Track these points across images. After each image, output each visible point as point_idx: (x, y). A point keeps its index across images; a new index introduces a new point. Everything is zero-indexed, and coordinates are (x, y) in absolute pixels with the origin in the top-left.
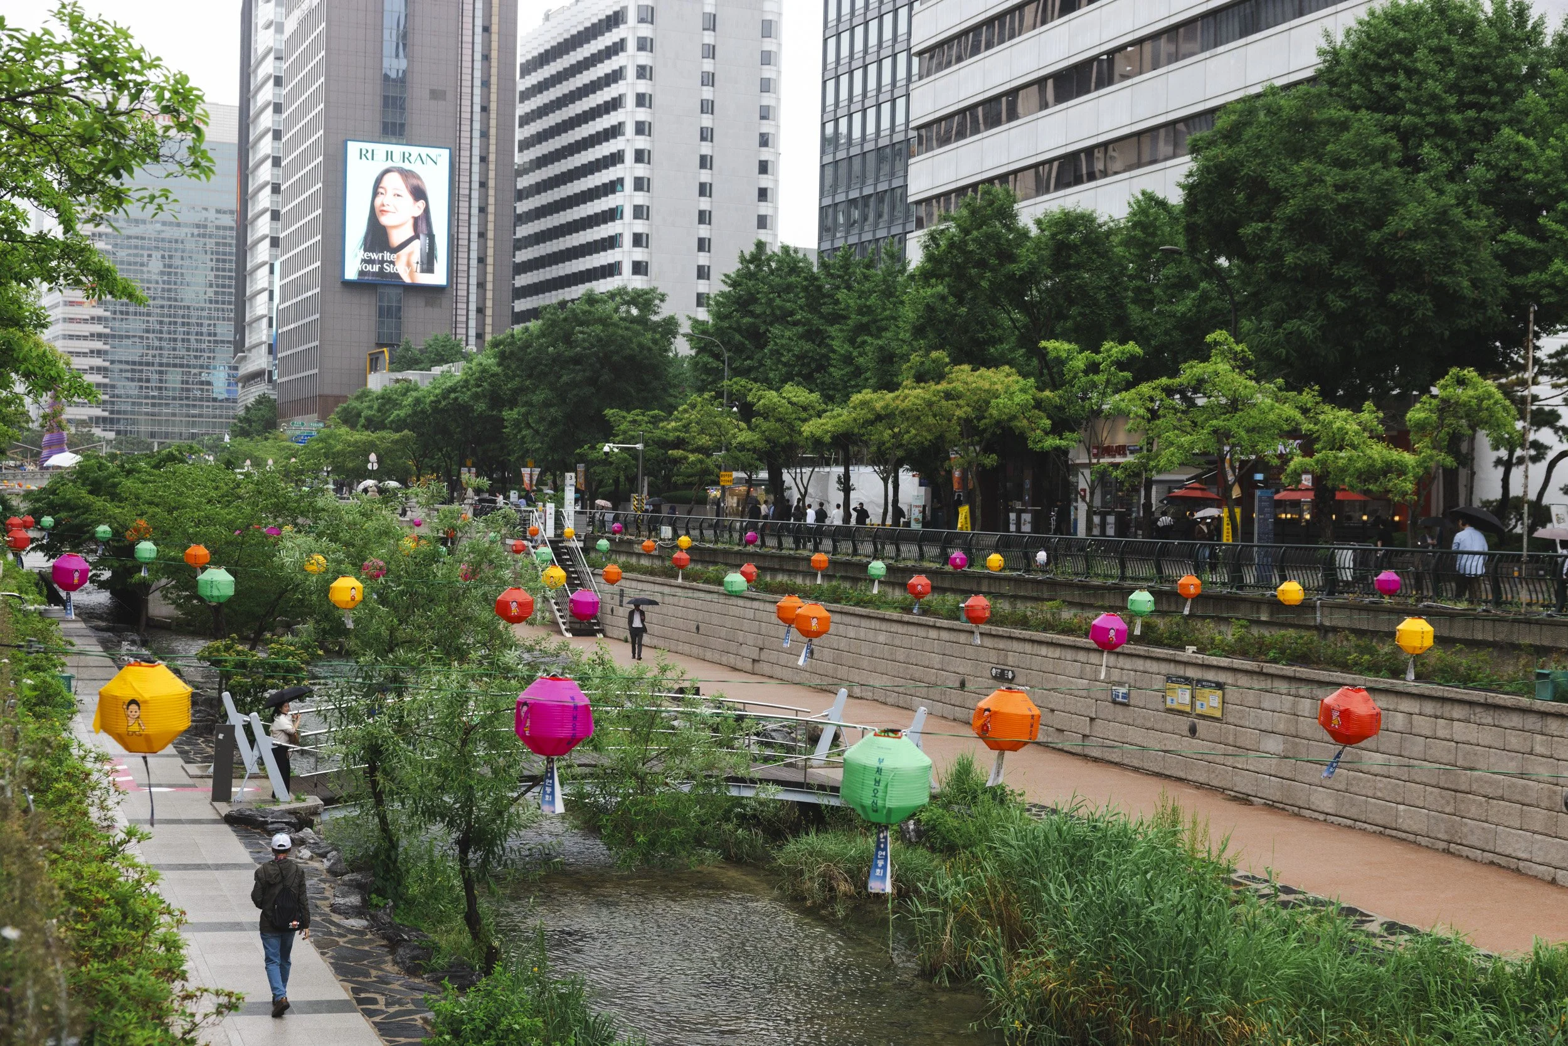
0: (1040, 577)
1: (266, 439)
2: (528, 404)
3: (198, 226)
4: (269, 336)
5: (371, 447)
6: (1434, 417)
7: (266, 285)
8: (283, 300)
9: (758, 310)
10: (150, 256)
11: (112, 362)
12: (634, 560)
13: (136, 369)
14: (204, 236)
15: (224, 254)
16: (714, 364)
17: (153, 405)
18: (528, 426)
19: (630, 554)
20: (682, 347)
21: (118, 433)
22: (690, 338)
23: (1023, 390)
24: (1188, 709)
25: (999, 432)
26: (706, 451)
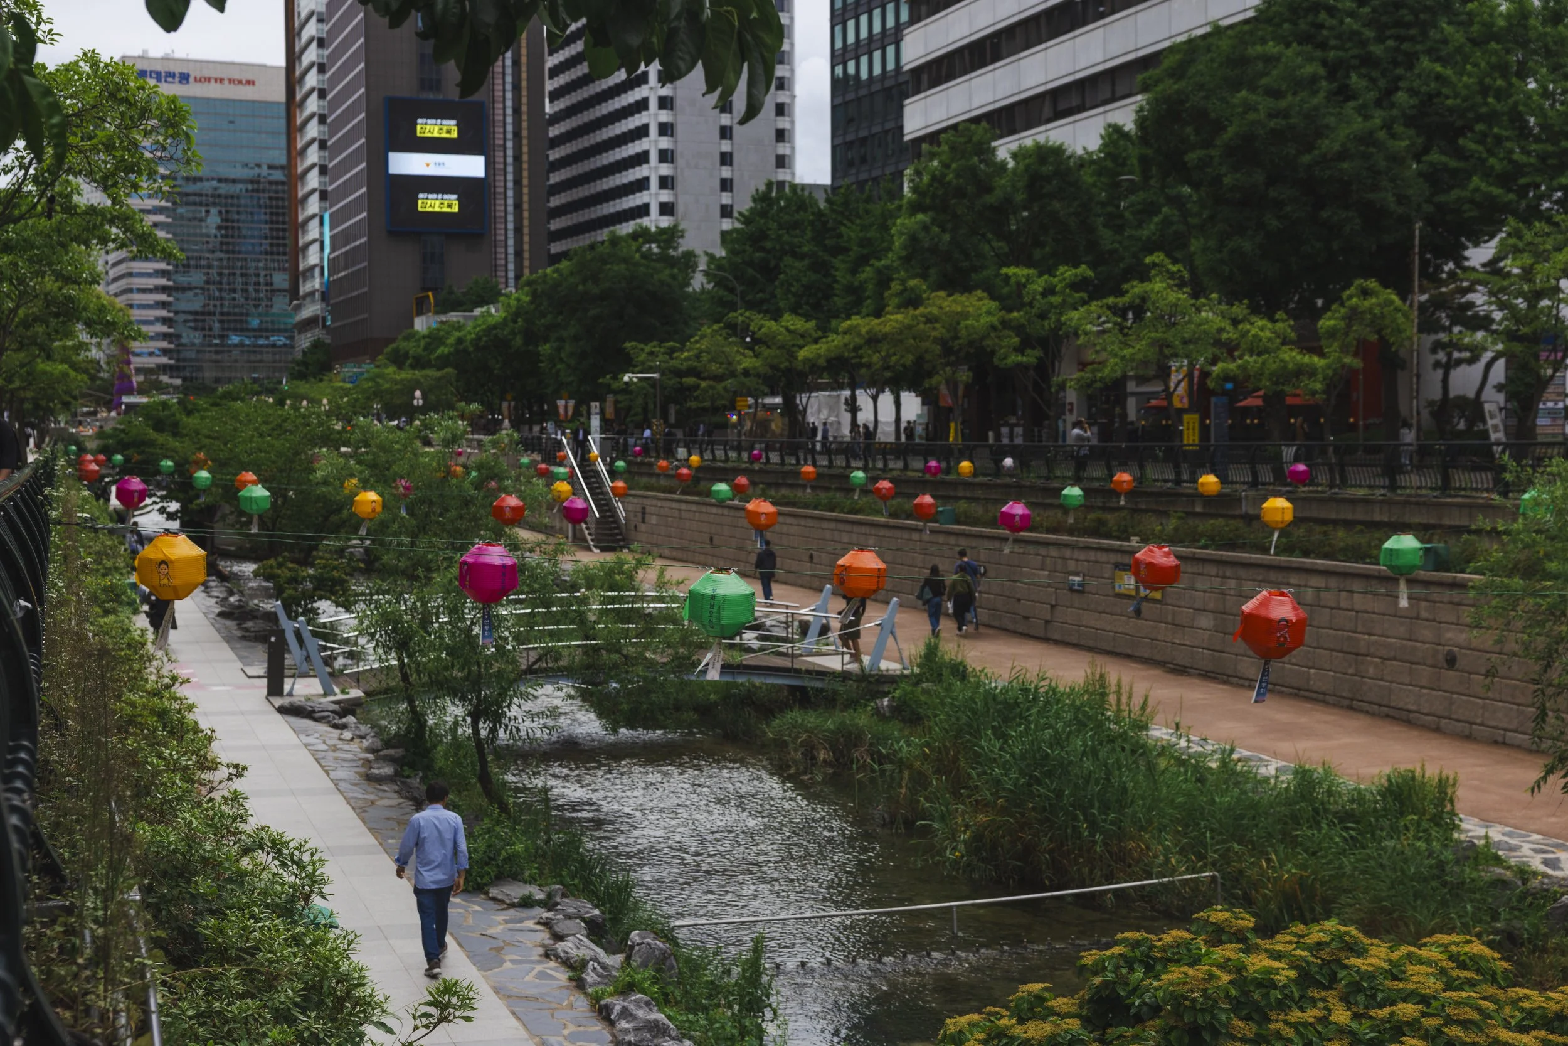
0: (1008, 480)
1: (321, 380)
2: (561, 339)
3: (252, 182)
4: (322, 284)
5: (417, 385)
6: (1342, 324)
7: (317, 236)
8: (333, 250)
9: (768, 245)
10: (208, 212)
11: (176, 313)
12: (653, 480)
13: (199, 319)
14: (258, 191)
15: (277, 207)
16: (729, 297)
17: (217, 352)
18: (561, 360)
19: (651, 475)
20: (698, 282)
21: (184, 379)
22: (706, 273)
23: (989, 313)
24: (1133, 593)
25: (972, 351)
26: (718, 378)
